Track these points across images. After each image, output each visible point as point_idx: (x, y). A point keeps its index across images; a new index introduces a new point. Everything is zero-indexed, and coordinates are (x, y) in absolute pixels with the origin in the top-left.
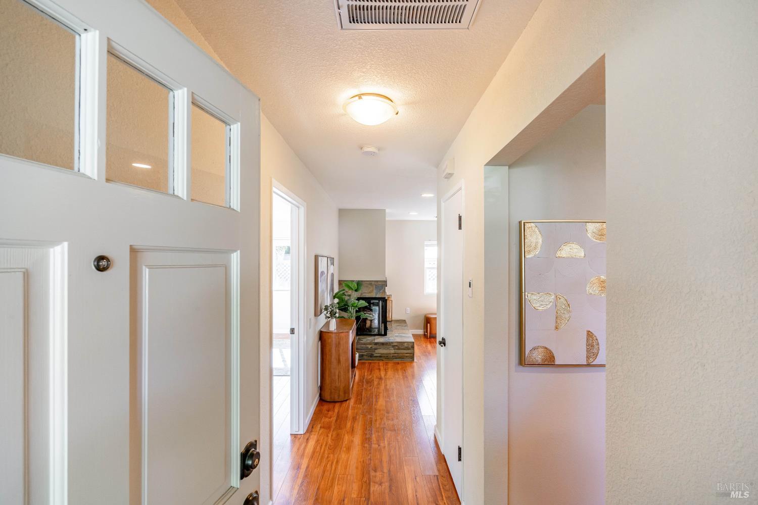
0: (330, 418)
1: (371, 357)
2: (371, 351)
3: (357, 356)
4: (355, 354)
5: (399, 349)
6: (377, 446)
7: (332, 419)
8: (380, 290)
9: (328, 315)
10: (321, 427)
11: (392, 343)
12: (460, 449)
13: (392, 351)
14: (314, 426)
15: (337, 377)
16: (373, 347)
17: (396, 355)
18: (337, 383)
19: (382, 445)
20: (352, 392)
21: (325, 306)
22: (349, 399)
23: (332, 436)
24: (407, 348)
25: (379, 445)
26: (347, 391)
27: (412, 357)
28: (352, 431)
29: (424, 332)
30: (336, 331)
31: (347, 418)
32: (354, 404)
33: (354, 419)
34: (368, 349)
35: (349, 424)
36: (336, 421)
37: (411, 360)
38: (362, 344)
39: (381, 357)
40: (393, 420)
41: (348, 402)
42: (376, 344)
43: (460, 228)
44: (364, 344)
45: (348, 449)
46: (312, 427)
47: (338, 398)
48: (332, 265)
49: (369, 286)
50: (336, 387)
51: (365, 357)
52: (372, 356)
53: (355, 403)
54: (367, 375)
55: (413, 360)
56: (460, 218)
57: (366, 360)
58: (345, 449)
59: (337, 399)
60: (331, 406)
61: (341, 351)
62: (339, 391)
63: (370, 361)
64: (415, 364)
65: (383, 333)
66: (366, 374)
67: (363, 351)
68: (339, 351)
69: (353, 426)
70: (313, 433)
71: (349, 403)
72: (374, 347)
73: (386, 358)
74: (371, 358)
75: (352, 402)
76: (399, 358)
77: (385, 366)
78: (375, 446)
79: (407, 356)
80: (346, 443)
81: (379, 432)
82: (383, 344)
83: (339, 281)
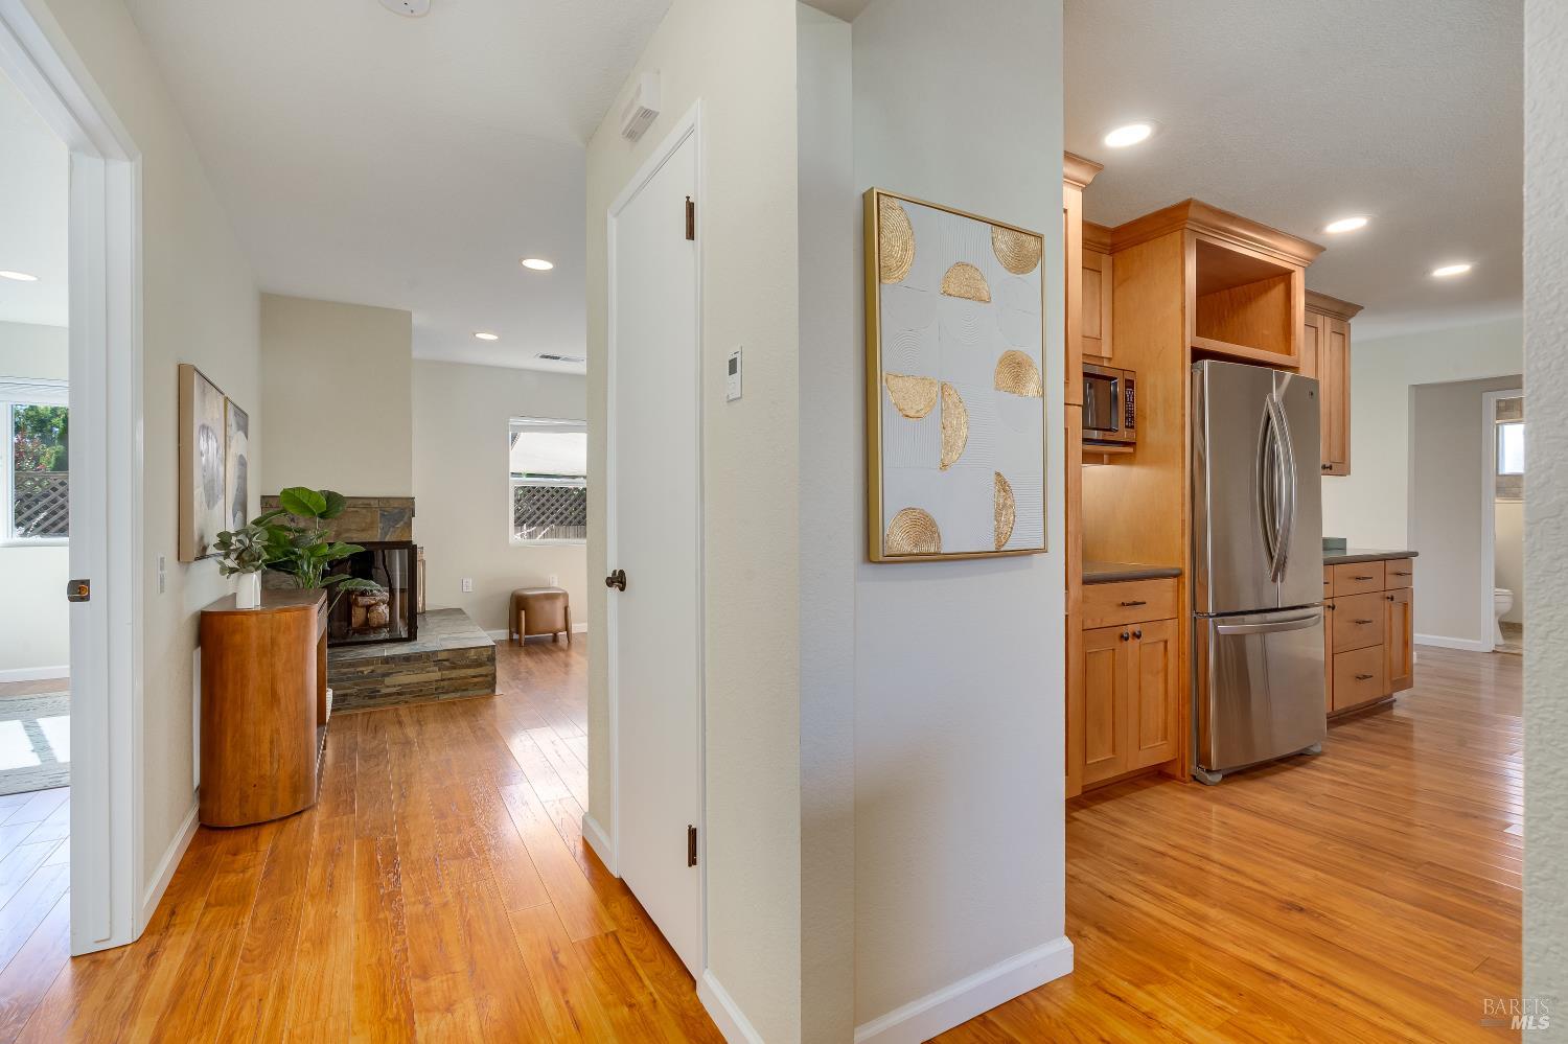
0: (243, 872)
1: (371, 698)
2: (370, 683)
3: (329, 694)
4: (325, 691)
5: (454, 667)
6: (422, 906)
7: (251, 871)
8: (397, 522)
9: (231, 563)
10: (208, 905)
11: (435, 653)
12: (693, 833)
13: (437, 675)
14: (181, 910)
15: (266, 747)
16: (379, 671)
17: (446, 683)
18: (267, 767)
19: (436, 901)
20: (319, 784)
21: (219, 535)
22: (312, 807)
23: (254, 920)
24: (478, 664)
25: (427, 904)
26: (300, 785)
27: (490, 683)
28: (330, 887)
29: (511, 634)
30: (259, 608)
31: (307, 857)
32: (328, 818)
33: (333, 855)
34: (363, 678)
35: (314, 874)
36: (267, 874)
37: (490, 691)
38: (343, 665)
39: (402, 694)
40: (459, 831)
41: (305, 816)
42: (387, 660)
43: (691, 235)
44: (351, 665)
45: (321, 942)
46: (173, 913)
47: (272, 809)
48: (241, 434)
49: (364, 511)
50: (262, 777)
51: (353, 701)
52: (373, 694)
53: (334, 812)
54: (364, 740)
55: (494, 691)
56: (690, 208)
57: (357, 707)
58: (307, 945)
59: (265, 815)
60: (246, 837)
61: (279, 667)
62: (275, 789)
63: (368, 710)
64: (497, 700)
65: (404, 635)
66: (359, 739)
67: (346, 684)
68: (272, 665)
69: (331, 874)
70: (174, 931)
71: (310, 819)
72: (384, 668)
73: (418, 695)
74: (372, 702)
75: (319, 815)
76: (456, 690)
77: (414, 714)
78: (411, 909)
79: (475, 684)
80: (311, 925)
81: (421, 869)
82: (407, 659)
83: (263, 497)
